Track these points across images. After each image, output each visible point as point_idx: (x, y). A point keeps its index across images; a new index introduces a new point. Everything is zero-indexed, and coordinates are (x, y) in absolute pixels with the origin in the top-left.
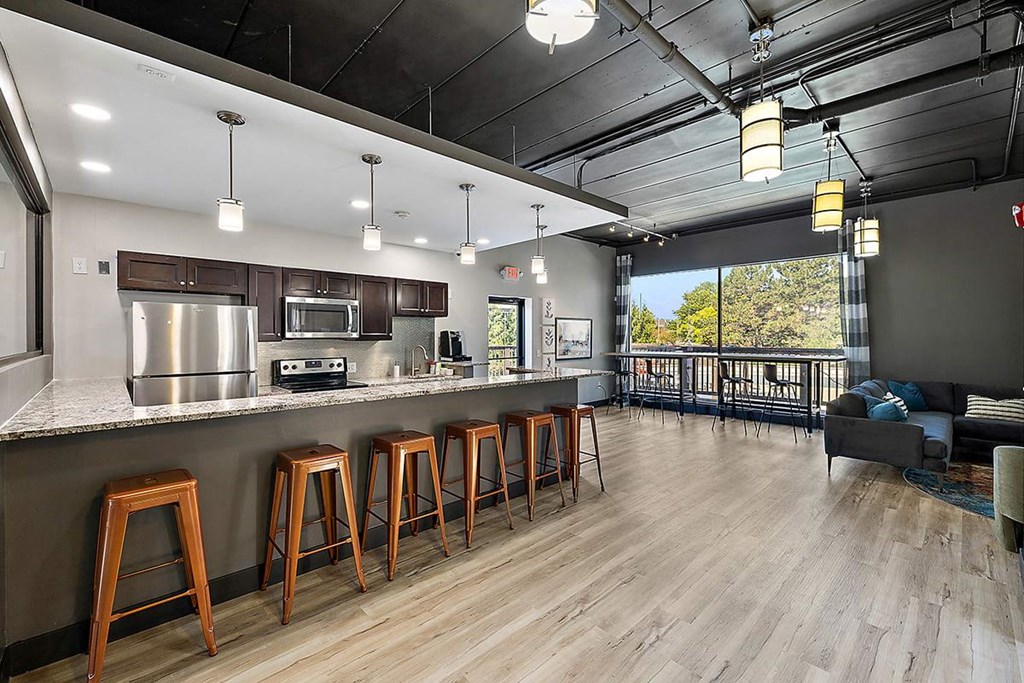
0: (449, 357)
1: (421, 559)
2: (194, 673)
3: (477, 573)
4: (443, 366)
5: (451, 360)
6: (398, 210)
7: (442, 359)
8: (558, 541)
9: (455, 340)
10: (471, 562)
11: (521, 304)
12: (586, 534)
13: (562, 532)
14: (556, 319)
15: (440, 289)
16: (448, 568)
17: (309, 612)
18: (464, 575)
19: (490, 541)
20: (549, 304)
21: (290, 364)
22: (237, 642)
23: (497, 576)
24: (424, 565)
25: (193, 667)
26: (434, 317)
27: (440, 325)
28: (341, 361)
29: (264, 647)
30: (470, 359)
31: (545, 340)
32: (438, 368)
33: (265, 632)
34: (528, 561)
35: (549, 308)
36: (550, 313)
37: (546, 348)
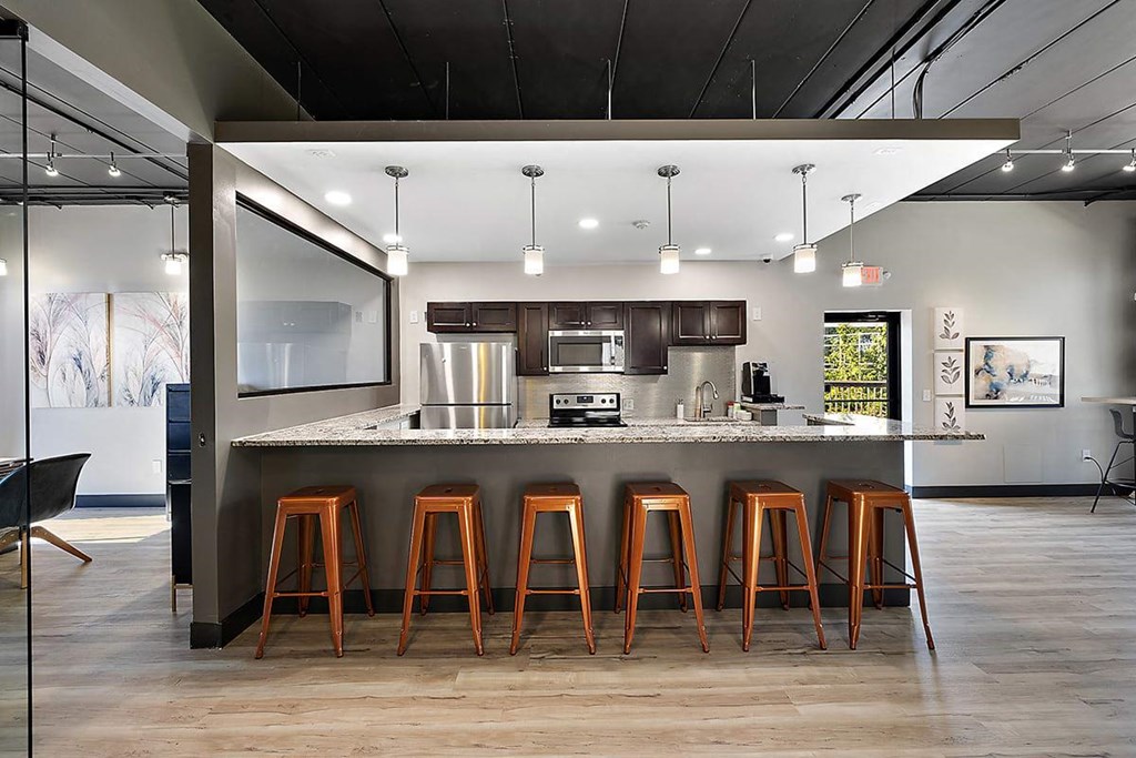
0: (750, 396)
1: (563, 643)
2: (316, 665)
3: (597, 692)
4: (743, 408)
5: (751, 400)
6: (634, 220)
7: (745, 398)
8: (754, 699)
9: (759, 374)
10: (609, 674)
11: (893, 320)
12: (808, 711)
13: (773, 688)
14: (968, 340)
15: (736, 310)
16: (576, 668)
17: (426, 653)
18: (584, 686)
19: (660, 656)
20: (950, 316)
21: (562, 398)
22: (360, 653)
23: (617, 708)
24: (560, 651)
25: (323, 660)
26: (734, 345)
27: (742, 355)
28: (614, 397)
29: (367, 669)
30: (781, 400)
31: (939, 374)
32: (735, 409)
33: (382, 655)
34: (679, 709)
35: (950, 323)
36: (952, 332)
37: (943, 388)
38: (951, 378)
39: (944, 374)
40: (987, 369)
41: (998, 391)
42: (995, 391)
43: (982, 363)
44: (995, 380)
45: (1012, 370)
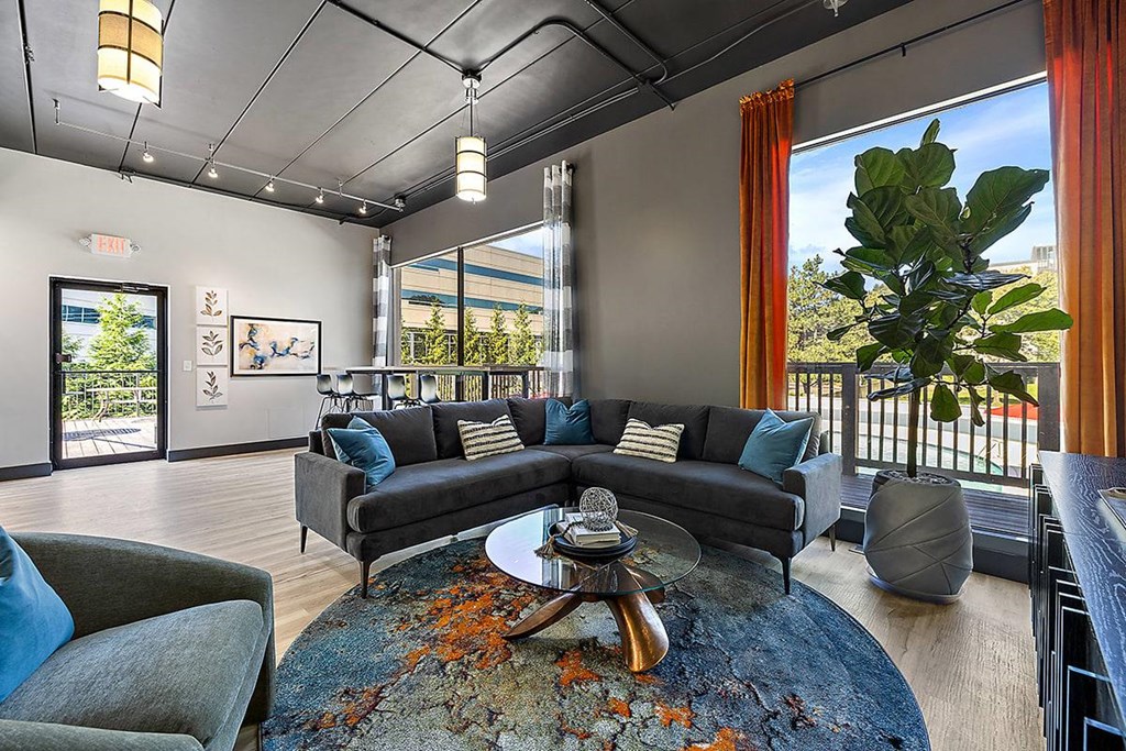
11: (162, 294)
14: (232, 318)
20: (212, 295)
31: (200, 346)
35: (213, 301)
36: (215, 309)
37: (203, 358)
38: (213, 350)
39: (205, 346)
40: (251, 342)
41: (262, 362)
42: (261, 361)
43: (246, 339)
44: (259, 354)
45: (275, 345)
